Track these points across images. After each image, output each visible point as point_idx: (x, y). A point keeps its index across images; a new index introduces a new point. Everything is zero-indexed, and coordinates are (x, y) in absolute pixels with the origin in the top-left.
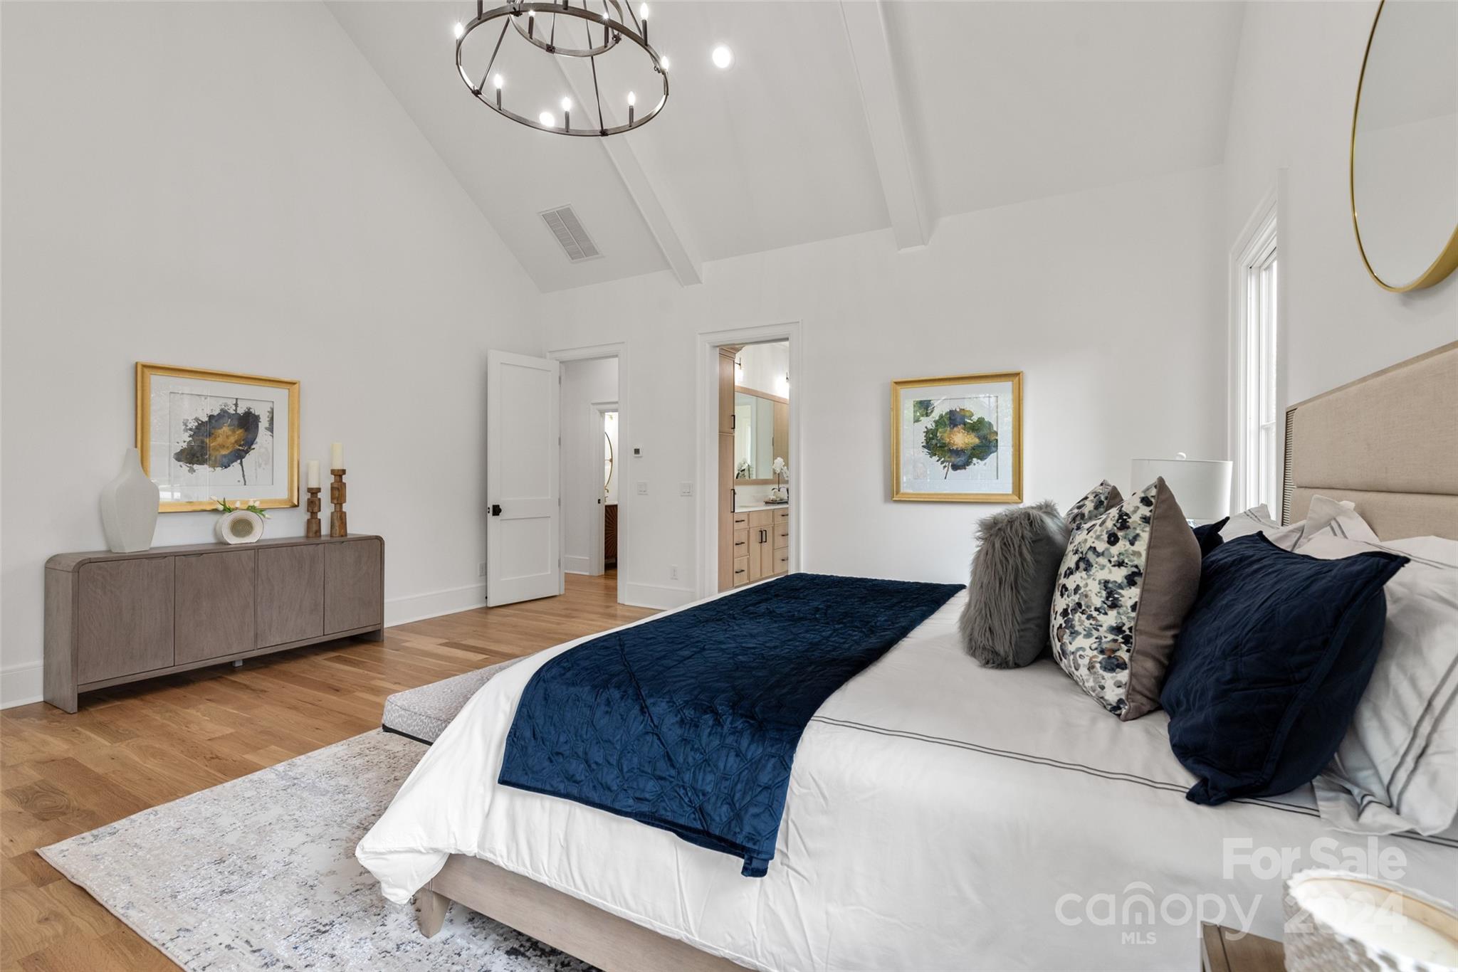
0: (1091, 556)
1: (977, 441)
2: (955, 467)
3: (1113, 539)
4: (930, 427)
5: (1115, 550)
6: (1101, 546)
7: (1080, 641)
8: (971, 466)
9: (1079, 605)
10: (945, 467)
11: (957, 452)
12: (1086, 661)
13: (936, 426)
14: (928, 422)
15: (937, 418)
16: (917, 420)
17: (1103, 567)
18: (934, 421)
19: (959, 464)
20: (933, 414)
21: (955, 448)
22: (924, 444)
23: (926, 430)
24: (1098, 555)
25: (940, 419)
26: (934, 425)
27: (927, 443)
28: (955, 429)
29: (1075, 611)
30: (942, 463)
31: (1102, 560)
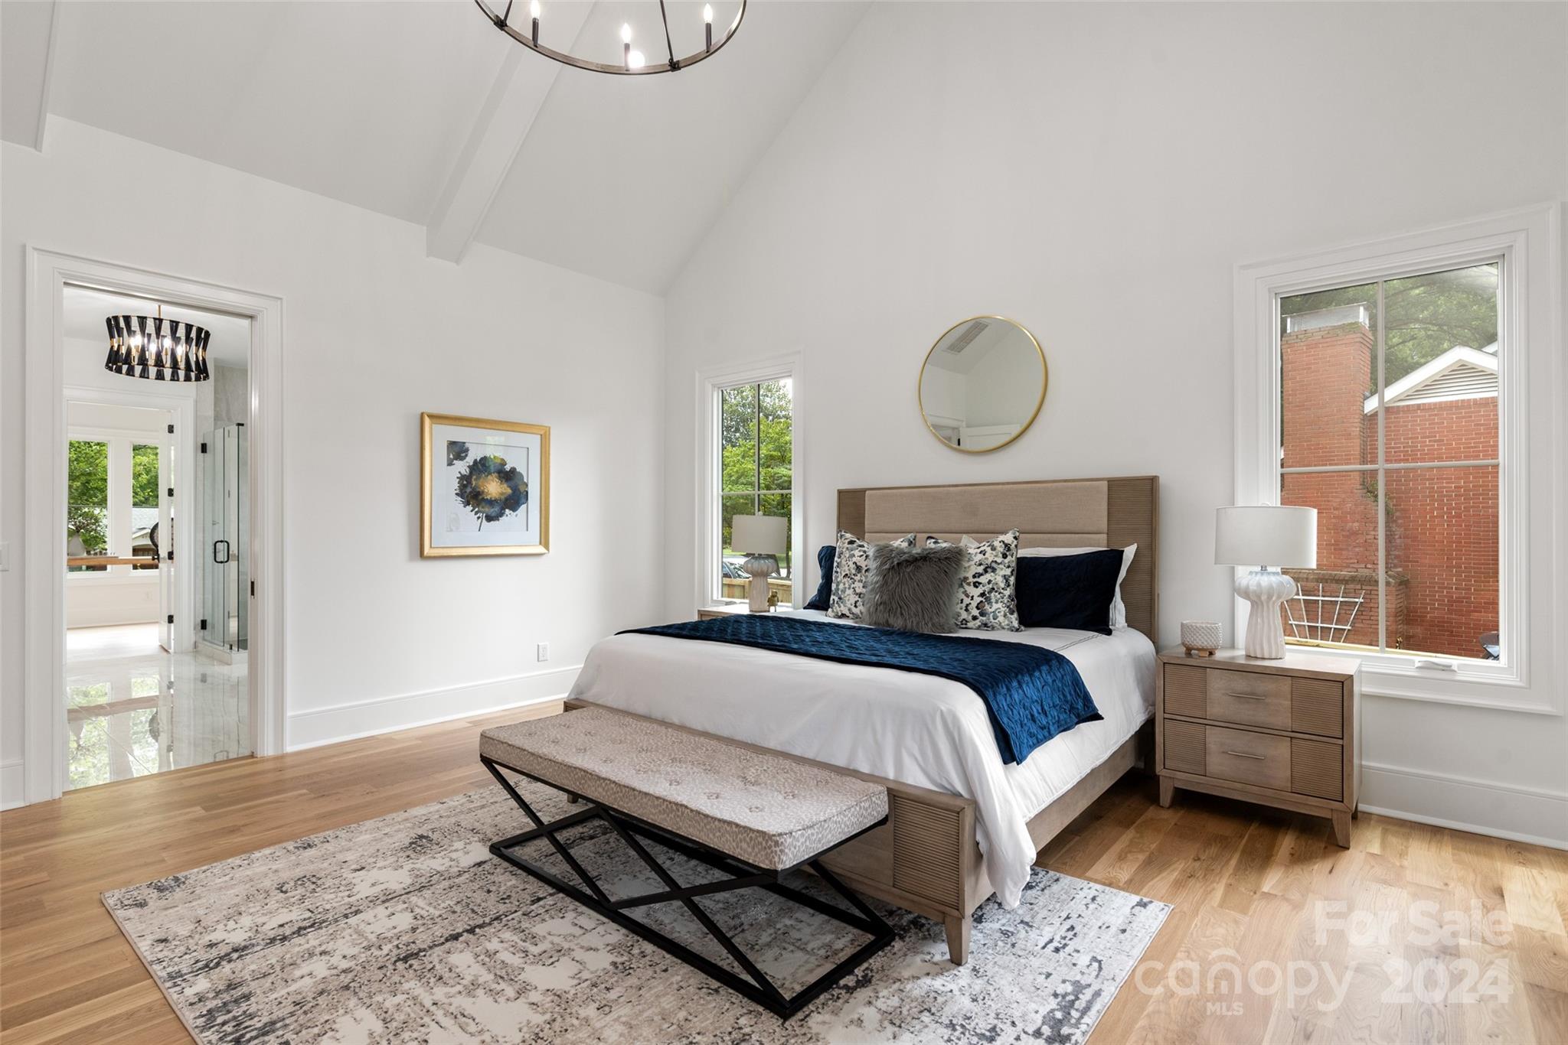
0: (994, 565)
1: (509, 491)
2: (489, 519)
3: (1005, 556)
4: (464, 472)
5: (1006, 561)
6: (999, 560)
7: (995, 606)
8: (504, 517)
9: (993, 589)
10: (479, 518)
11: (491, 503)
12: (1002, 613)
13: (471, 473)
14: (462, 467)
15: (471, 464)
16: (450, 464)
17: (1002, 569)
18: (469, 467)
19: (493, 515)
20: (467, 459)
21: (489, 497)
22: (458, 492)
23: (459, 475)
24: (999, 564)
25: (474, 465)
26: (468, 470)
27: (461, 490)
28: (489, 477)
29: (990, 592)
30: (476, 513)
31: (1001, 566)
